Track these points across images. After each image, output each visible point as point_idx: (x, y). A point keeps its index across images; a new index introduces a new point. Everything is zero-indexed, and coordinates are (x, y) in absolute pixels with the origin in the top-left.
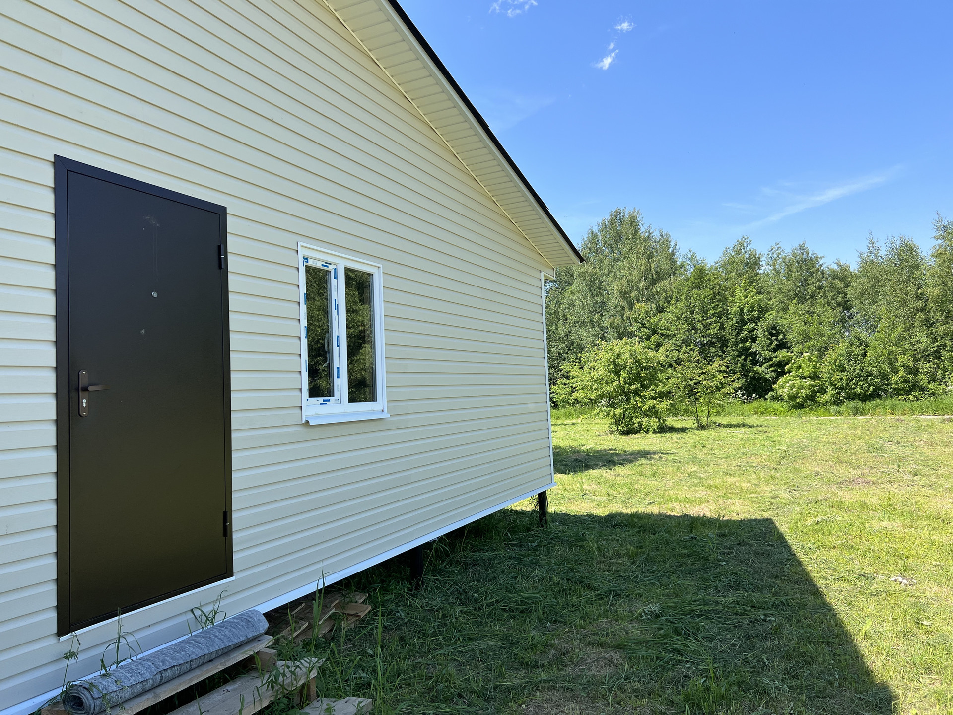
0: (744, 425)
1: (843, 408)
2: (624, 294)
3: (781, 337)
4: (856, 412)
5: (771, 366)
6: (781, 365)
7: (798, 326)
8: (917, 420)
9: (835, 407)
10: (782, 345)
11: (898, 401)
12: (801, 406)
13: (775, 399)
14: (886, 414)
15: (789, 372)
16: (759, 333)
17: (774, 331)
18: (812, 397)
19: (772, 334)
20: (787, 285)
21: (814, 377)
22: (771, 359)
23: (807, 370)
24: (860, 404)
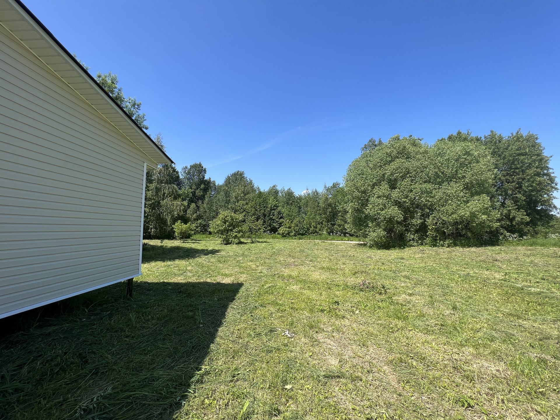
0: (265, 242)
1: (296, 238)
2: (236, 197)
3: (281, 215)
4: (300, 239)
5: (278, 224)
6: (281, 223)
7: (287, 212)
8: (315, 242)
9: (294, 237)
10: (281, 218)
11: (311, 236)
12: (285, 236)
13: (278, 234)
14: (307, 240)
15: (283, 226)
16: (276, 213)
17: (279, 213)
18: (288, 234)
19: (279, 214)
20: (285, 200)
21: (290, 228)
22: (278, 221)
23: (288, 225)
24: (301, 236)
